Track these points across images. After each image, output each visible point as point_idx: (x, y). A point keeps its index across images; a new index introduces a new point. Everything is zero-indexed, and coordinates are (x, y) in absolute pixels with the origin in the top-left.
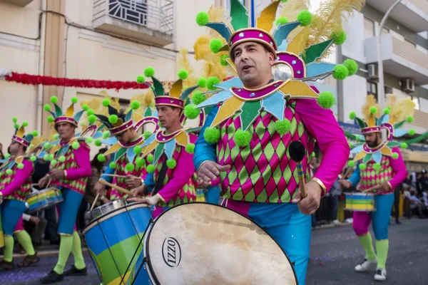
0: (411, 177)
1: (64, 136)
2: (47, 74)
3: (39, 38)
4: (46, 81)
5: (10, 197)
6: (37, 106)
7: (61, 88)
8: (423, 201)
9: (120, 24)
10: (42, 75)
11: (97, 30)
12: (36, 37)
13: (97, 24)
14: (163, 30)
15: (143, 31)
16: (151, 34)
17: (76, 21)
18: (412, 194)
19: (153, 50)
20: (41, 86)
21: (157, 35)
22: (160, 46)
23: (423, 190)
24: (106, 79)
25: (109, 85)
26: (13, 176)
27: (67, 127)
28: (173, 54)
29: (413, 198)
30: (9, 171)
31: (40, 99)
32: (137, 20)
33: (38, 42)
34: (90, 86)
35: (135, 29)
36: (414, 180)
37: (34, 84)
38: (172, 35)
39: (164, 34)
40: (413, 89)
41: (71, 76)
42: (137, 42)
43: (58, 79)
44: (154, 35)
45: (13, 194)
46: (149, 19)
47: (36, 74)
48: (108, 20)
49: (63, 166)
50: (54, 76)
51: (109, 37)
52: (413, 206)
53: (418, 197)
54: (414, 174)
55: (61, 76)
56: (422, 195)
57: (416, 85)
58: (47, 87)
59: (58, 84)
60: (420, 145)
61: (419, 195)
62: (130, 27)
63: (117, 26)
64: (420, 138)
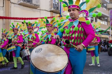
0: (102, 41)
1: (15, 33)
2: (6, 16)
3: (3, 7)
4: (6, 18)
5: (3, 48)
6: (3, 25)
7: (10, 20)
8: (105, 48)
9: (25, 3)
10: (4, 16)
11: (19, 4)
12: (2, 6)
13: (19, 3)
14: (37, 4)
15: (31, 4)
16: (34, 5)
17: (13, 2)
18: (103, 46)
19: (34, 9)
20: (4, 19)
21: (35, 5)
22: (36, 8)
23: (105, 45)
24: (22, 17)
25: (22, 19)
26: (4, 43)
27: (16, 30)
28: (40, 10)
29: (103, 47)
30: (3, 42)
31: (4, 23)
32: (30, 2)
33: (3, 8)
34: (18, 19)
35: (29, 4)
36: (103, 42)
37: (2, 19)
38: (39, 5)
39: (37, 5)
40: (103, 19)
41: (12, 16)
42: (30, 7)
43: (9, 17)
44: (34, 6)
45: (4, 47)
46: (33, 1)
47: (3, 16)
48: (22, 2)
49: (16, 40)
50: (8, 17)
51: (22, 6)
52: (103, 49)
53: (104, 47)
54: (103, 41)
55: (10, 16)
56: (105, 46)
57: (103, 18)
58: (6, 20)
59: (9, 19)
60: (104, 33)
61: (104, 46)
62: (28, 4)
63: (24, 3)
64: (105, 31)
